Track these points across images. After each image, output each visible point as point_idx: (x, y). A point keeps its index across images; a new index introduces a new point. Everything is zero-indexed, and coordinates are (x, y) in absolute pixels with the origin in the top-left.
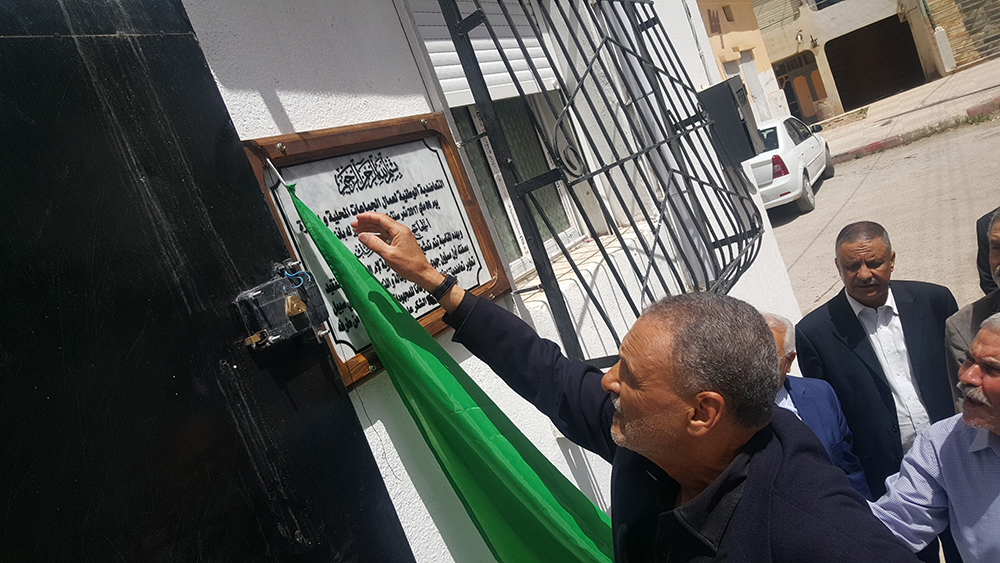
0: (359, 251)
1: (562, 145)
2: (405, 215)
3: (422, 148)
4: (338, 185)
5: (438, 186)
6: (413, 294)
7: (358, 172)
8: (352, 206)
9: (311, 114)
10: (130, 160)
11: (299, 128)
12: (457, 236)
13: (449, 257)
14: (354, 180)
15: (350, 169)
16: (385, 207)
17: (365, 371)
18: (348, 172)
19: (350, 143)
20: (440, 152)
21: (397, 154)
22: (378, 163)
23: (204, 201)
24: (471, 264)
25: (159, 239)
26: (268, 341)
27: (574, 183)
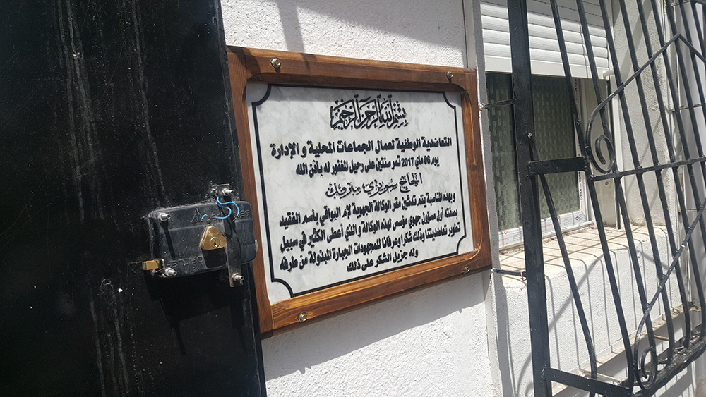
0: (332, 190)
1: (597, 133)
2: (397, 164)
3: (439, 101)
4: (332, 117)
5: (444, 143)
6: (379, 247)
7: (359, 109)
8: (339, 142)
9: (328, 38)
10: (67, 31)
11: (309, 50)
12: (449, 198)
13: (433, 218)
14: (352, 117)
15: (351, 104)
16: (377, 152)
17: (293, 319)
18: (348, 107)
19: (358, 77)
20: (459, 109)
21: (410, 101)
22: (385, 105)
23: (147, 98)
24: (456, 230)
25: (72, 126)
26: (164, 272)
27: (597, 179)
